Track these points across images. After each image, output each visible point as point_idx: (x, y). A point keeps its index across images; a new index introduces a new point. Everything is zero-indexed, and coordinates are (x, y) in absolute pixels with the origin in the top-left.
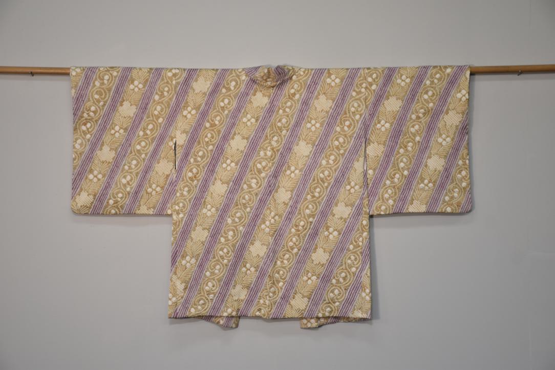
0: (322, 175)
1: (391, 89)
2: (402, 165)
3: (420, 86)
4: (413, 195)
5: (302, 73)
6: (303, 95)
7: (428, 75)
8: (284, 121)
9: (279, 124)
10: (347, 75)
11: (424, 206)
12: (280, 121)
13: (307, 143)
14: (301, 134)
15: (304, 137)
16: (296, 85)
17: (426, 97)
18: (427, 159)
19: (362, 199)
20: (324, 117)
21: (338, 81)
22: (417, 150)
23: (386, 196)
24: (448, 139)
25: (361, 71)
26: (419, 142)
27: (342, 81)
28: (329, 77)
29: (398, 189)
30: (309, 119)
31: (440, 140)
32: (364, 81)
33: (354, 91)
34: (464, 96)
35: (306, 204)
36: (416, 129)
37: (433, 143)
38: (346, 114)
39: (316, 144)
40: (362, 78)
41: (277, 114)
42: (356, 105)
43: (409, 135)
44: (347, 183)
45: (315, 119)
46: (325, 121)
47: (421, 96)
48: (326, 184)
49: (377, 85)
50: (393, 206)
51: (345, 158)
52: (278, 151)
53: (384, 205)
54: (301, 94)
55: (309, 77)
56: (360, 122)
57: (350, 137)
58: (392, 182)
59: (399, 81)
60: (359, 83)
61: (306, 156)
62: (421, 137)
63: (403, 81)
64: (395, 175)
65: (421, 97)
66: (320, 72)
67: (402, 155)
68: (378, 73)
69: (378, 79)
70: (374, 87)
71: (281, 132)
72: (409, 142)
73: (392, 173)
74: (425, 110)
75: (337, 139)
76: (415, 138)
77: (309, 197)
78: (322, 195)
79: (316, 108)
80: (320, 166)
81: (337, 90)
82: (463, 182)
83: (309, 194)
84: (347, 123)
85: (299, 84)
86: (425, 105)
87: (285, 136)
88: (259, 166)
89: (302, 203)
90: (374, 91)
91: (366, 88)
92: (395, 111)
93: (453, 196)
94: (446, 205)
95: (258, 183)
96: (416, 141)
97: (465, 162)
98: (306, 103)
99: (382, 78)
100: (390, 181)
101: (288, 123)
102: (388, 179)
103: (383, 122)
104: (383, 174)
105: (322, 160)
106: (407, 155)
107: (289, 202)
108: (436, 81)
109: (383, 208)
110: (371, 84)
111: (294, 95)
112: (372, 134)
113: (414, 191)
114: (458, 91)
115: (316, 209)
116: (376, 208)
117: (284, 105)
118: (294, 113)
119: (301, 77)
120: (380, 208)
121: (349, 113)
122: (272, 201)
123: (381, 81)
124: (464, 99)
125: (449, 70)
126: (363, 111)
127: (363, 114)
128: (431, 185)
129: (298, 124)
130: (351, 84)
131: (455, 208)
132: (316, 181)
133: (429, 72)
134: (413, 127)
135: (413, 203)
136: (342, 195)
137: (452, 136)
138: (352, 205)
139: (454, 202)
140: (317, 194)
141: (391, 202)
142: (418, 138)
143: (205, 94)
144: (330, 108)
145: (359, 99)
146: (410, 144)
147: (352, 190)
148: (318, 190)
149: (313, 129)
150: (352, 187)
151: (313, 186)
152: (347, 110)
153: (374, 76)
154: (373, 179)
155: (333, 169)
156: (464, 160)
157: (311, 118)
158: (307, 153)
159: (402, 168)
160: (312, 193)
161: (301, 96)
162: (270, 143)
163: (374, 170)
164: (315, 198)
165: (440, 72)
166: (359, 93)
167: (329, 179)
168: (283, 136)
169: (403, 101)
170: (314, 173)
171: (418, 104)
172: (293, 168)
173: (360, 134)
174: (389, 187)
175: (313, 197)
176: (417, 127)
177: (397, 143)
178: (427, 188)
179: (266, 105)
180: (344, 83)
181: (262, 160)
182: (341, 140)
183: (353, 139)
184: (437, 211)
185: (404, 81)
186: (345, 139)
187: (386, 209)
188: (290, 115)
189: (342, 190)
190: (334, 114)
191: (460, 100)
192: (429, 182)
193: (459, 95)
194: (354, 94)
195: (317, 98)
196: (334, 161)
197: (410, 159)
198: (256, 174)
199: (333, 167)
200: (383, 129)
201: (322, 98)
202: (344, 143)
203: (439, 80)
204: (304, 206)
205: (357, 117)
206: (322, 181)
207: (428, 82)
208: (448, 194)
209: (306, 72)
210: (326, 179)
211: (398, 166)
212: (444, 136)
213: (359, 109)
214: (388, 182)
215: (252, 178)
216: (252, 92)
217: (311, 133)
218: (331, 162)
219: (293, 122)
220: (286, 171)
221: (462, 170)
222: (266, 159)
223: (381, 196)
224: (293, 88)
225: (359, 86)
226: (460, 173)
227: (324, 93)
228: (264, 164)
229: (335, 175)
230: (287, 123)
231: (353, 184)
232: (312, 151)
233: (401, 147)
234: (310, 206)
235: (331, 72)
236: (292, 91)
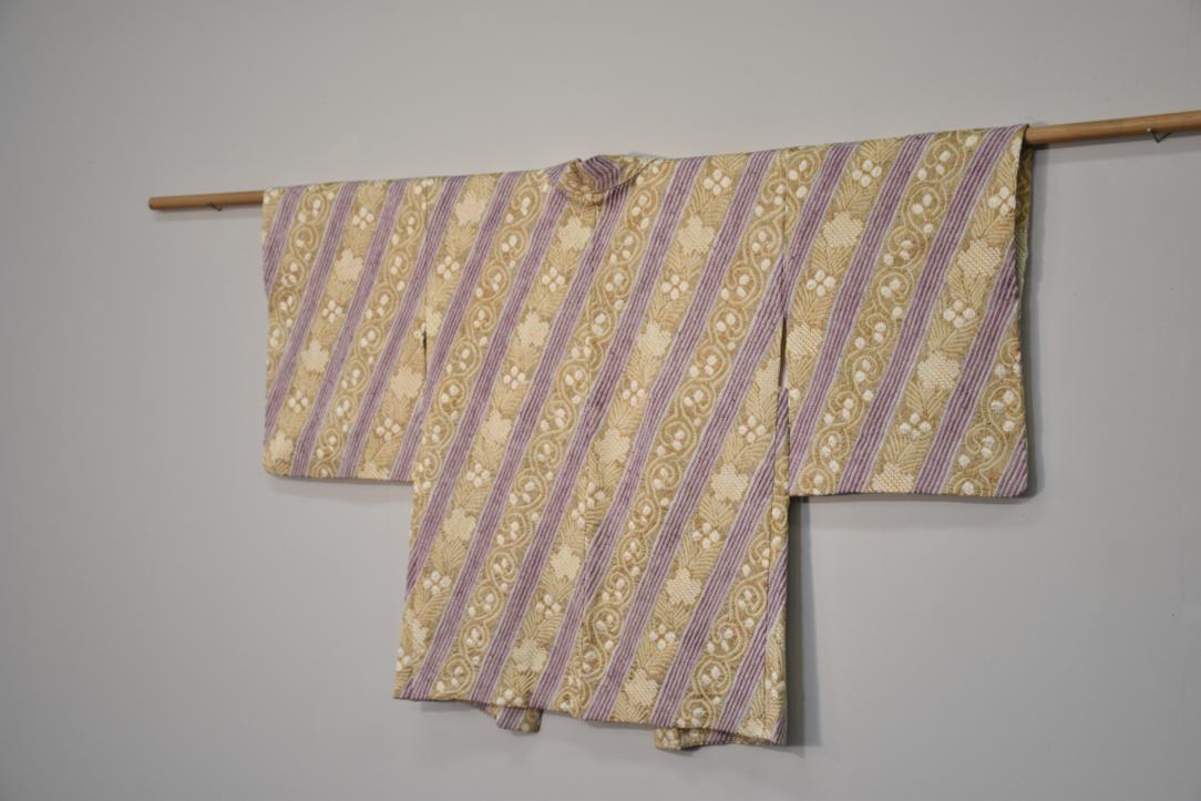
0: (688, 401)
1: (838, 195)
2: (860, 376)
3: (903, 182)
4: (884, 450)
5: (655, 170)
6: (657, 219)
7: (923, 157)
8: (618, 278)
9: (609, 287)
10: (747, 167)
11: (910, 478)
12: (610, 279)
13: (662, 329)
14: (650, 308)
15: (655, 315)
16: (642, 197)
17: (918, 209)
18: (918, 363)
19: (773, 457)
20: (698, 267)
21: (726, 182)
22: (895, 340)
23: (825, 451)
24: (969, 313)
25: (776, 158)
26: (899, 320)
27: (735, 182)
28: (709, 174)
29: (850, 434)
30: (667, 273)
31: (949, 315)
32: (781, 179)
33: (760, 203)
34: (1005, 201)
35: (654, 466)
36: (893, 288)
37: (932, 323)
38: (741, 257)
39: (679, 330)
40: (776, 173)
41: (607, 263)
42: (762, 236)
43: (877, 303)
44: (740, 420)
45: (679, 273)
46: (697, 276)
47: (906, 207)
48: (697, 422)
49: (808, 187)
50: (838, 475)
51: (737, 360)
52: (605, 345)
53: (821, 474)
54: (654, 216)
55: (669, 178)
56: (771, 276)
57: (749, 310)
58: (838, 418)
59: (857, 174)
60: (771, 184)
61: (658, 358)
62: (903, 307)
63: (865, 175)
64: (844, 400)
65: (905, 210)
66: (692, 164)
67: (861, 353)
68: (812, 159)
69: (812, 171)
70: (802, 192)
71: (613, 304)
72: (876, 321)
73: (838, 397)
74: (914, 242)
75: (722, 318)
76: (891, 311)
77: (661, 450)
78: (688, 446)
79: (681, 247)
80: (686, 379)
81: (725, 205)
82: (1005, 419)
83: (660, 444)
84: (744, 279)
85: (649, 195)
86: (915, 230)
87: (619, 313)
88: (569, 380)
89: (648, 465)
90: (802, 201)
91: (785, 196)
92: (846, 246)
93: (980, 454)
94: (961, 477)
95: (566, 416)
96: (894, 319)
97: (1012, 368)
98: (661, 238)
99: (820, 169)
100: (833, 415)
101: (627, 283)
102: (828, 410)
103: (819, 275)
104: (819, 399)
105: (690, 366)
106: (872, 354)
107: (626, 461)
108: (940, 169)
109: (818, 479)
110: (795, 187)
111: (640, 218)
112: (797, 304)
113: (888, 441)
114: (993, 189)
115: (677, 478)
116: (804, 482)
117: (619, 243)
118: (638, 261)
119: (654, 179)
120: (812, 479)
121: (748, 255)
122: (591, 459)
123: (817, 177)
124: (1005, 210)
125: (971, 141)
126: (777, 250)
127: (777, 256)
128: (925, 426)
129: (645, 285)
130: (755, 189)
131: (984, 483)
132: (676, 415)
133: (926, 149)
134: (886, 283)
135: (882, 471)
136: (730, 448)
137: (978, 304)
138: (749, 471)
139: (982, 470)
140: (677, 445)
141: (834, 466)
142: (897, 312)
143: (475, 227)
144: (710, 245)
145: (769, 223)
146: (880, 326)
147: (751, 437)
148: (680, 434)
149: (675, 295)
150: (750, 430)
151: (670, 425)
152: (744, 251)
153: (803, 166)
154: (799, 412)
155: (713, 386)
156: (1009, 365)
157: (671, 270)
158: (660, 351)
159: (860, 385)
160: (668, 440)
161: (652, 220)
162: (589, 328)
163: (802, 389)
164: (673, 454)
165: (951, 146)
166: (770, 207)
167: (703, 408)
168: (615, 313)
169: (864, 222)
170: (674, 396)
171: (899, 228)
172: (634, 385)
173: (771, 305)
174: (831, 429)
175: (670, 450)
176: (895, 284)
177: (851, 323)
178: (916, 433)
179: (586, 244)
180: (738, 187)
181: (575, 367)
182: (731, 319)
183: (755, 317)
184: (940, 492)
185: (868, 173)
186: (740, 316)
187: (825, 482)
188: (630, 266)
189: (730, 435)
190: (718, 258)
191: (997, 212)
192: (922, 420)
193: (994, 201)
194: (759, 210)
195: (684, 225)
196: (716, 367)
197: (879, 362)
198: (563, 398)
199: (713, 381)
200: (821, 291)
201: (695, 223)
202: (737, 325)
203: (948, 165)
204: (651, 470)
205: (766, 264)
206: (688, 414)
207: (922, 174)
208: (967, 447)
209: (665, 166)
210: (698, 409)
211: (851, 380)
212: (958, 305)
213: (770, 246)
214: (829, 419)
215: (557, 407)
216: (560, 217)
217: (670, 304)
218: (709, 370)
219: (635, 282)
220: (622, 392)
221: (1004, 390)
222: (582, 365)
223: (813, 453)
224: (636, 204)
225: (769, 191)
226: (999, 396)
227: (699, 213)
228: (578, 375)
229: (717, 400)
230: (623, 284)
231: (752, 421)
232: (670, 344)
233: (858, 334)
234: (663, 472)
235: (713, 163)
236: (636, 211)
